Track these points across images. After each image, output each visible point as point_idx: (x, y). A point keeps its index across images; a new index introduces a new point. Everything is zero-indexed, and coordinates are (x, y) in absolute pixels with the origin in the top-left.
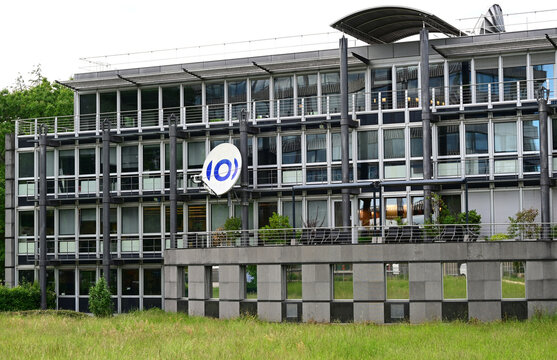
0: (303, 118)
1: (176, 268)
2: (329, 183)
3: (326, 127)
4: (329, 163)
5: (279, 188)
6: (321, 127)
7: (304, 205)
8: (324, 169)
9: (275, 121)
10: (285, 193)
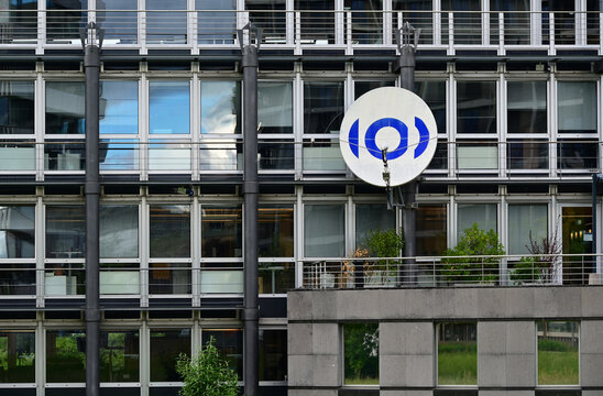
0: (502, 49)
1: (336, 326)
2: (553, 172)
3: (546, 70)
4: (552, 135)
5: (452, 178)
6: (540, 68)
7: (503, 211)
8: (542, 148)
9: (444, 52)
10: (463, 188)
